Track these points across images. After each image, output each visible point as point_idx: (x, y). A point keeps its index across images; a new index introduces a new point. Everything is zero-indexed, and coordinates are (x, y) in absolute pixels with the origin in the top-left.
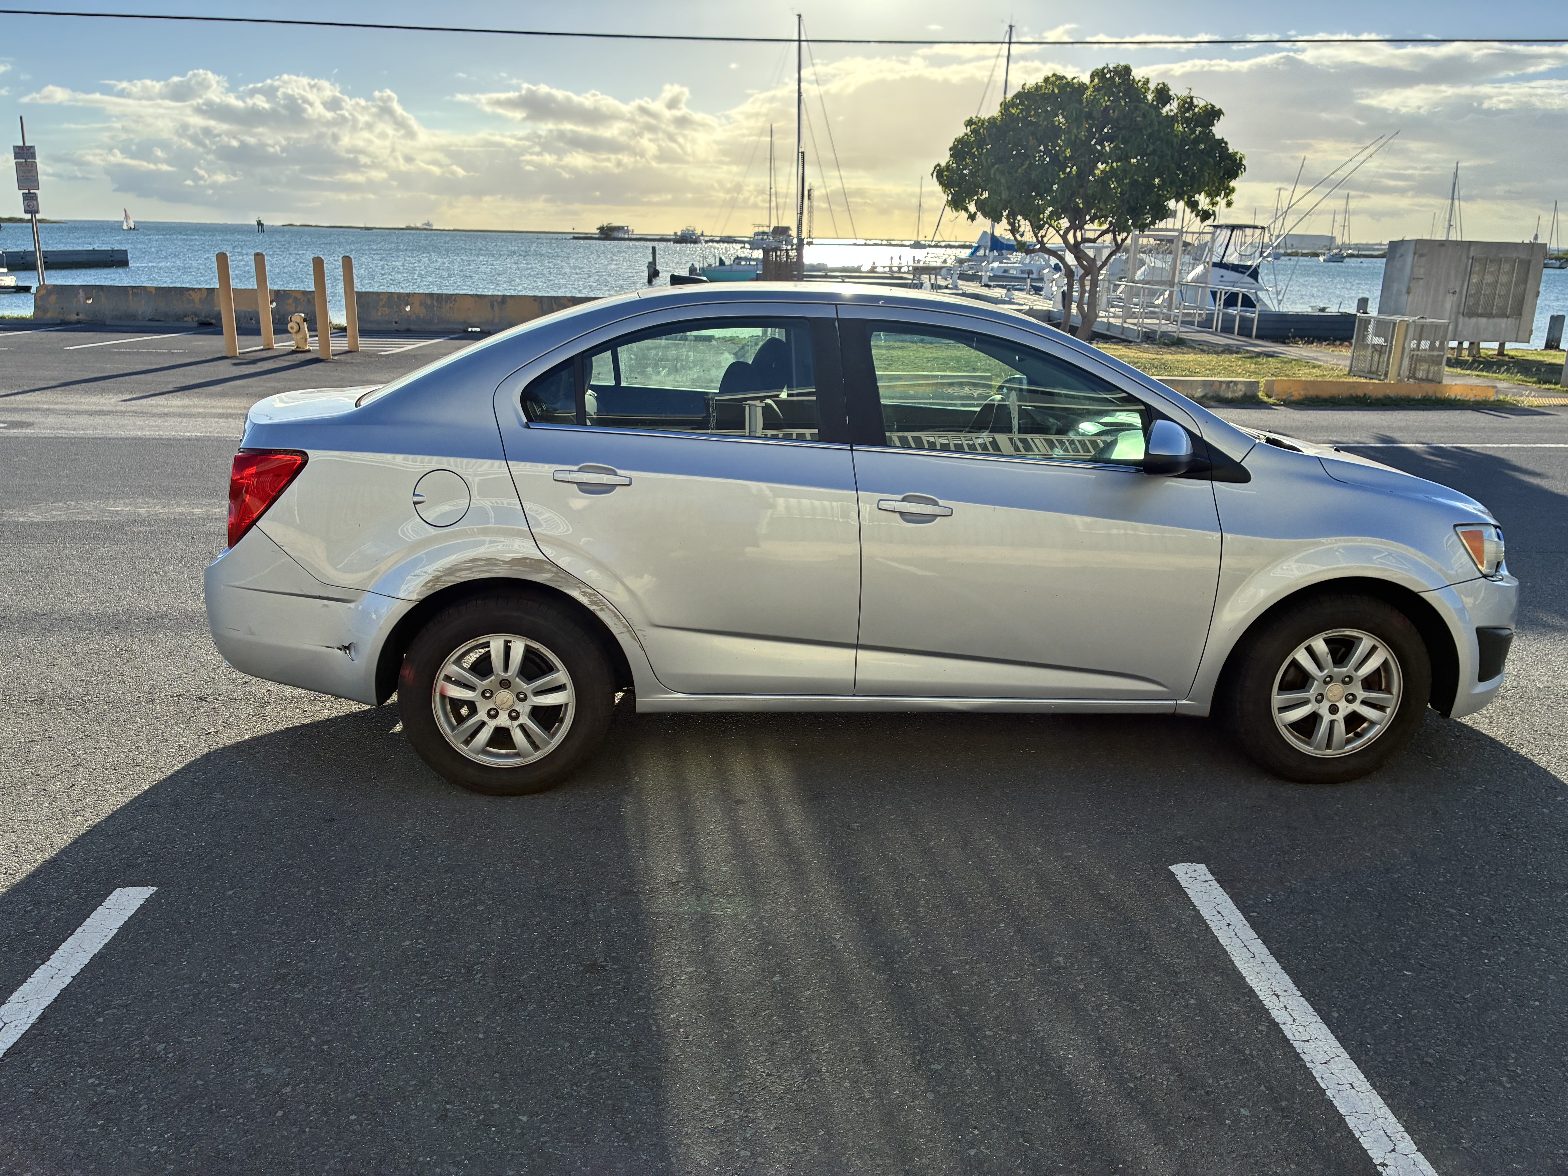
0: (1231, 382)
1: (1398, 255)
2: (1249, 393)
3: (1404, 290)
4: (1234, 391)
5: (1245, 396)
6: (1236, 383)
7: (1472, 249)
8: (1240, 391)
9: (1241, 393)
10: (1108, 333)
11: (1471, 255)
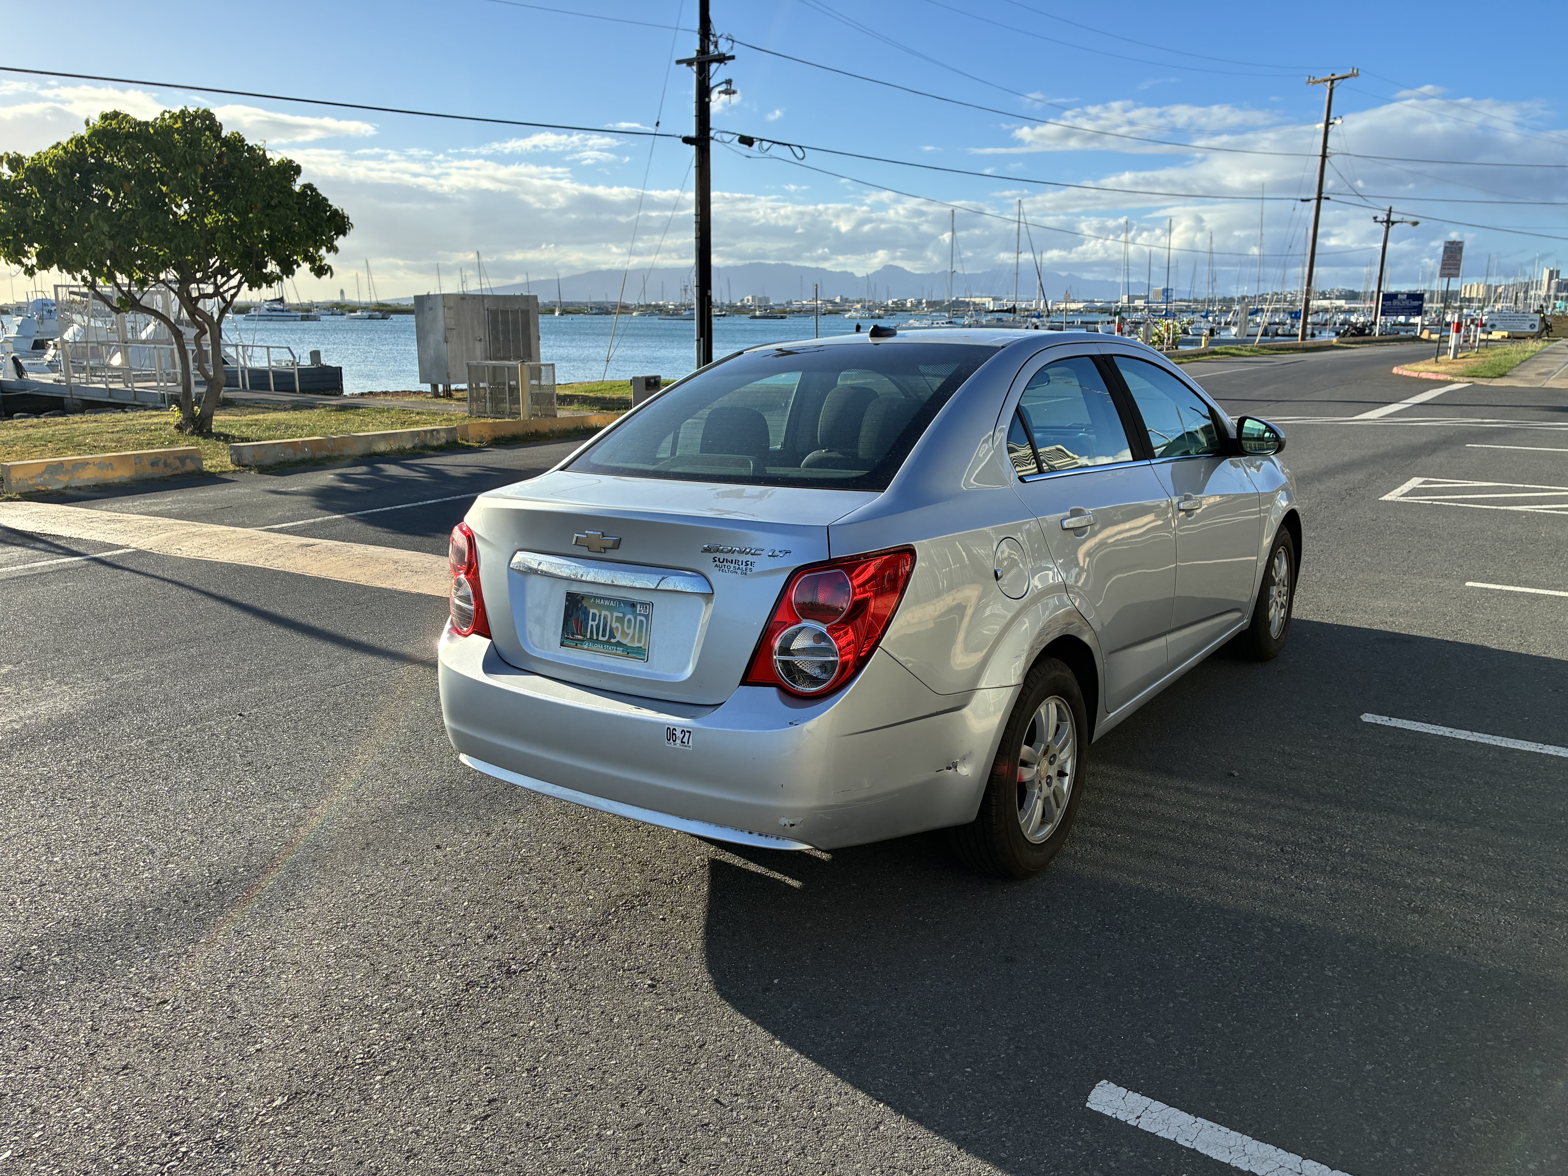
0: (434, 430)
1: (426, 309)
2: (450, 440)
3: (441, 339)
4: (438, 439)
5: (447, 442)
6: (438, 431)
7: (486, 301)
8: (443, 439)
9: (444, 440)
10: (110, 400)
11: (486, 307)
